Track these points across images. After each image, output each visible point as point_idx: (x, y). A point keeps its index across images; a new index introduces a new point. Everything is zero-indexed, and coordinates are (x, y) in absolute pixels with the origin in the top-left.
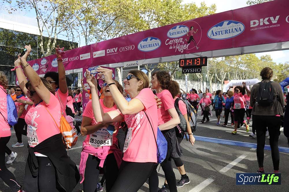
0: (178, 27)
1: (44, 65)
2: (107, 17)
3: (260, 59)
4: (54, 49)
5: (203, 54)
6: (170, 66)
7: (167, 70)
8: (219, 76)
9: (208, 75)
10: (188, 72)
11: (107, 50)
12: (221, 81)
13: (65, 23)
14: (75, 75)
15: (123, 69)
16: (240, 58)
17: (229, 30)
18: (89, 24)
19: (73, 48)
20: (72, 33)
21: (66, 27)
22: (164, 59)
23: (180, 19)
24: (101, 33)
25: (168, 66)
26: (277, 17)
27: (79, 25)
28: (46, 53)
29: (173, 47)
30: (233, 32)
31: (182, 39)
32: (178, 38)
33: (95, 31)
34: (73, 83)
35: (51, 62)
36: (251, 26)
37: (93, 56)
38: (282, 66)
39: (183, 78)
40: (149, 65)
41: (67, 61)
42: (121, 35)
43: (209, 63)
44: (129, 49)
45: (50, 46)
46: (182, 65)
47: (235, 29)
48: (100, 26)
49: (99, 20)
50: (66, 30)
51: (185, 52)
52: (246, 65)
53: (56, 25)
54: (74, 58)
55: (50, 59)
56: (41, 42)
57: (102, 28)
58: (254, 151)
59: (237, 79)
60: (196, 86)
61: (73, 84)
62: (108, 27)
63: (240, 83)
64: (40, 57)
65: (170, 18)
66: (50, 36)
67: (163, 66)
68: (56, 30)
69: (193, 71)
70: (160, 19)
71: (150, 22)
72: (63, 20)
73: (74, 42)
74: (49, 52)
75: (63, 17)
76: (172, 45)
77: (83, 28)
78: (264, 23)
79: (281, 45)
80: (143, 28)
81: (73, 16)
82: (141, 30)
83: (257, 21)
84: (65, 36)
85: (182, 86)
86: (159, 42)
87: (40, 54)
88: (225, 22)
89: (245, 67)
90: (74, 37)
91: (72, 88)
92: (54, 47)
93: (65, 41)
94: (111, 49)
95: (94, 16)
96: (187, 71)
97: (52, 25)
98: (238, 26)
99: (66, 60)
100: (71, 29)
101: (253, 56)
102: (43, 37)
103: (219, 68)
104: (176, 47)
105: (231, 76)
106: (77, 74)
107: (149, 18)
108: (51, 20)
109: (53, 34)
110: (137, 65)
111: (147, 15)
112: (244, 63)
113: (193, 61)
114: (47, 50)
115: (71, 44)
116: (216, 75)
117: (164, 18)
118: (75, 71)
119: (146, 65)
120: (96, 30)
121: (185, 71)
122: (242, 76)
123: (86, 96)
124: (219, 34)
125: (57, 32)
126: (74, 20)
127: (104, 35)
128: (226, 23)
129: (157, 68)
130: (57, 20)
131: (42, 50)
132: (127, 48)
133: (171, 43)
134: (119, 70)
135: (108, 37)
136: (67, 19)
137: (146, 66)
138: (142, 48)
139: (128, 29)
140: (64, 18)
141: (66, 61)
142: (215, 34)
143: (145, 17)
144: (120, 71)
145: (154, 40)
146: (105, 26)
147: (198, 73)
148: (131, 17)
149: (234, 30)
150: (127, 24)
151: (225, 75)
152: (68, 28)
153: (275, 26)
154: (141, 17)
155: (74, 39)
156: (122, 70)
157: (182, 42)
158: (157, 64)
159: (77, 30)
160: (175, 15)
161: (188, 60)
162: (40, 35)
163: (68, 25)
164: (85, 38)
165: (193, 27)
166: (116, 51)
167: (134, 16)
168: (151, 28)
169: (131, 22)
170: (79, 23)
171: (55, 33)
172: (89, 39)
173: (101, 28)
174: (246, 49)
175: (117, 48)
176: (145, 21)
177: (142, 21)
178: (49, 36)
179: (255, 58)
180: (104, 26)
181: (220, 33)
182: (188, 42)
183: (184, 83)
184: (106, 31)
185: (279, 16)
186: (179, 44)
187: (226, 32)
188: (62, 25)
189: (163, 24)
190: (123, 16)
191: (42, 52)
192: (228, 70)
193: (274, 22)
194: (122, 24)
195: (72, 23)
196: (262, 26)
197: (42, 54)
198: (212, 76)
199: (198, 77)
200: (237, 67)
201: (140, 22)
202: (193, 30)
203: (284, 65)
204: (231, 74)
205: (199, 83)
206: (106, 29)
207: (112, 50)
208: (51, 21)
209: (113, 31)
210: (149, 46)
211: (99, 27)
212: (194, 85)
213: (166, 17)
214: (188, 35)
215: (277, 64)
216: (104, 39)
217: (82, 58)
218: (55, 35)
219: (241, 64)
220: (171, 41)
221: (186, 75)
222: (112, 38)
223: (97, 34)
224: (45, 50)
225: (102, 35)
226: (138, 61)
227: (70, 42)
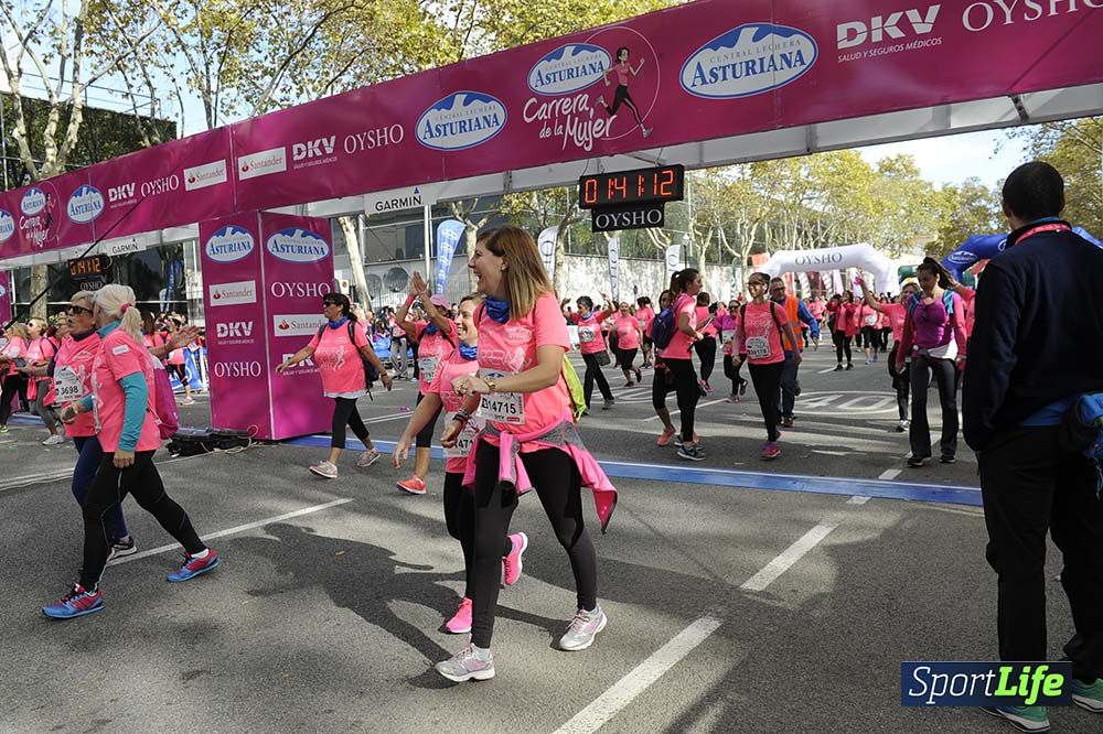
0: (569, 50)
1: (35, 216)
2: (288, 13)
3: (876, 169)
4: (73, 147)
5: (668, 155)
6: (548, 207)
7: (539, 221)
8: (732, 239)
9: (693, 237)
10: (616, 224)
11: (295, 147)
12: (739, 256)
13: (116, 40)
14: (173, 254)
15: (367, 223)
16: (804, 168)
17: (762, 60)
18: (218, 44)
19: (154, 144)
20: (149, 84)
21: (120, 58)
22: (524, 177)
23: (580, 19)
24: (268, 79)
25: (540, 204)
26: (933, 11)
27: (173, 50)
28: (42, 164)
29: (552, 130)
30: (776, 69)
31: (586, 96)
32: (572, 95)
33: (244, 74)
34: (164, 283)
35: (66, 200)
36: (841, 46)
37: (237, 174)
38: (955, 193)
39: (599, 248)
40: (467, 201)
41: (131, 194)
42: (350, 88)
43: (695, 192)
44: (383, 140)
45: (56, 136)
46: (591, 198)
47: (783, 56)
48: (265, 53)
49: (258, 29)
50: (120, 69)
51: (600, 148)
52: (826, 193)
53: (75, 48)
54: (160, 184)
55: (60, 190)
56: (18, 122)
57: (270, 59)
58: (861, 506)
59: (797, 248)
60: (650, 279)
61: (165, 290)
62: (293, 57)
63: (807, 260)
64: (19, 185)
65: (539, 19)
66: (55, 96)
67: (522, 205)
68: (76, 69)
69: (632, 221)
70: (503, 22)
71: (463, 32)
72: (104, 26)
73: (157, 116)
74: (52, 163)
75: (107, 14)
76: (551, 123)
77: (191, 61)
78: (885, 33)
79: (948, 113)
80: (435, 56)
81: (145, 9)
82: (428, 67)
83: (860, 26)
84: (120, 94)
85: (596, 279)
86: (497, 110)
87: (18, 171)
88: (743, 30)
89: (823, 200)
90: (157, 95)
91: (162, 306)
92: (76, 141)
93: (121, 114)
94: (310, 143)
95: (234, 11)
96: (612, 220)
97: (60, 48)
98: (792, 44)
99: (126, 191)
100: (143, 67)
101: (850, 161)
102: (24, 99)
103: (732, 208)
104: (564, 131)
105: (774, 237)
106: (181, 250)
107: (458, 17)
108: (52, 30)
109: (67, 87)
110: (418, 205)
111: (451, 5)
112: (818, 187)
113: (632, 184)
114: (45, 153)
115: (144, 125)
116: (721, 234)
117: (519, 16)
118: (172, 235)
119: (455, 203)
120: (246, 67)
121: (602, 221)
122: (815, 234)
123: (219, 335)
124: (725, 79)
125: (84, 77)
126: (150, 27)
127: (281, 86)
128: (748, 33)
129: (500, 212)
130: (80, 27)
131: (25, 155)
132: (375, 137)
133: (547, 114)
134: (349, 225)
135: (298, 96)
136: (121, 25)
137: (454, 206)
138: (432, 136)
139: (376, 62)
140: (111, 20)
141: (128, 198)
142: (708, 77)
143: (441, 14)
144: (352, 229)
145: (477, 103)
146: (281, 50)
147: (653, 229)
148: (387, 16)
149: (778, 60)
150: (374, 41)
151: (753, 233)
152: (130, 60)
153: (925, 43)
154: (425, 12)
155: (157, 107)
156: (362, 227)
157: (587, 109)
158: (496, 198)
159: (167, 70)
160: (561, 5)
161: (613, 180)
162: (8, 90)
163: (129, 49)
164: (201, 99)
165: (625, 51)
166: (329, 150)
167: (400, 10)
168: (468, 55)
169: (387, 35)
170: (175, 40)
171: (75, 80)
172: (219, 104)
173: (266, 58)
174: (825, 131)
175: (333, 138)
176: (444, 31)
177: (430, 30)
178: (50, 96)
179: (858, 168)
180: (281, 53)
181: (729, 72)
182: (608, 108)
183: (604, 268)
184: (287, 72)
185: (938, 6)
186: (577, 119)
187: (750, 68)
188: (104, 48)
189: (516, 40)
190: (353, 8)
191: (24, 164)
192: (764, 214)
193: (921, 29)
194: (352, 42)
195: (146, 40)
196: (878, 45)
197: (25, 171)
198: (705, 238)
199: (653, 245)
200: (795, 202)
201: (423, 34)
202: (629, 64)
203: (959, 191)
204: (775, 228)
205: (658, 268)
206: (287, 62)
207: (313, 148)
208: (52, 34)
209: (318, 73)
210: (462, 128)
211: (260, 54)
212: (640, 275)
213: (523, 13)
214: (608, 83)
215: (938, 188)
216: (285, 102)
217: (192, 180)
218: (77, 90)
219: (809, 192)
220: (545, 105)
221: (611, 236)
222: (314, 99)
223: (254, 84)
224: (38, 152)
225: (271, 86)
226: (419, 187)
227: (143, 119)
